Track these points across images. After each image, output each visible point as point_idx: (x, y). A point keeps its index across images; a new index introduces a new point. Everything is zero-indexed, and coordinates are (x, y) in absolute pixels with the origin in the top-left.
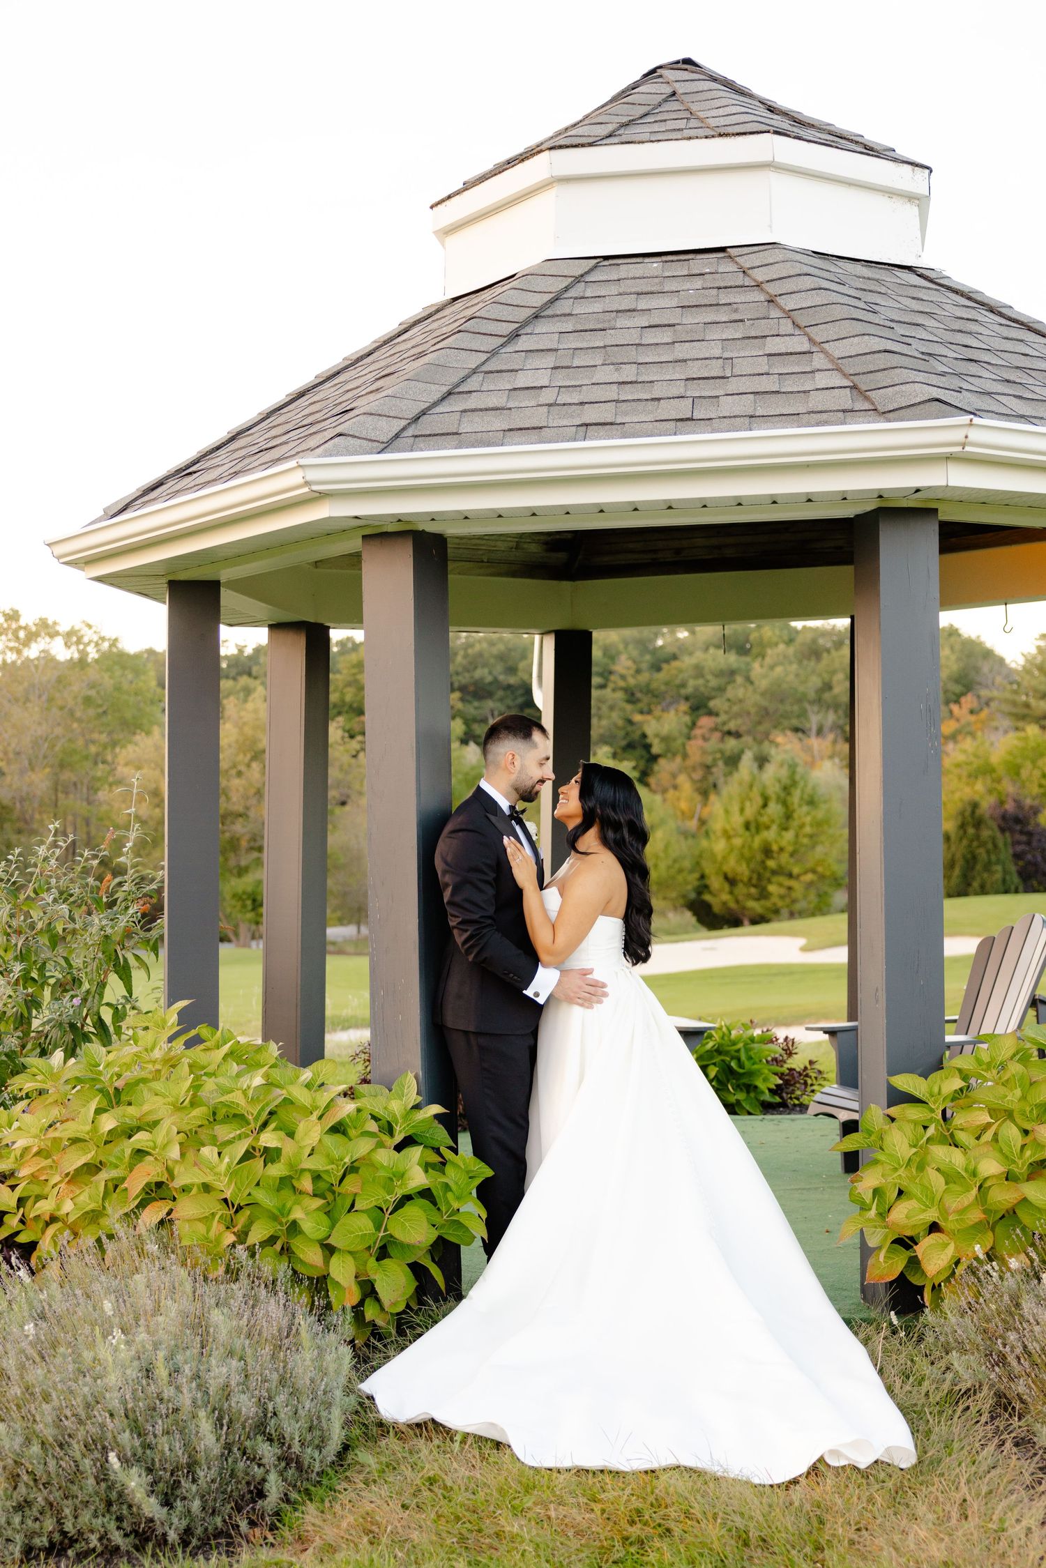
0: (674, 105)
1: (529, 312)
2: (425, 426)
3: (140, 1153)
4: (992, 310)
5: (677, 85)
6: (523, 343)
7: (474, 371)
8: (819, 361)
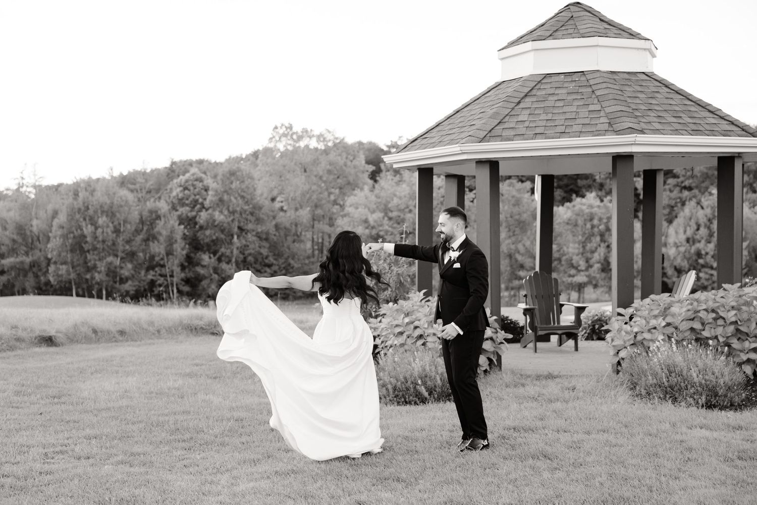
0: (571, 22)
1: (523, 95)
2: (492, 134)
3: (416, 328)
4: (666, 86)
5: (573, 13)
6: (521, 105)
7: (507, 115)
8: (602, 114)
